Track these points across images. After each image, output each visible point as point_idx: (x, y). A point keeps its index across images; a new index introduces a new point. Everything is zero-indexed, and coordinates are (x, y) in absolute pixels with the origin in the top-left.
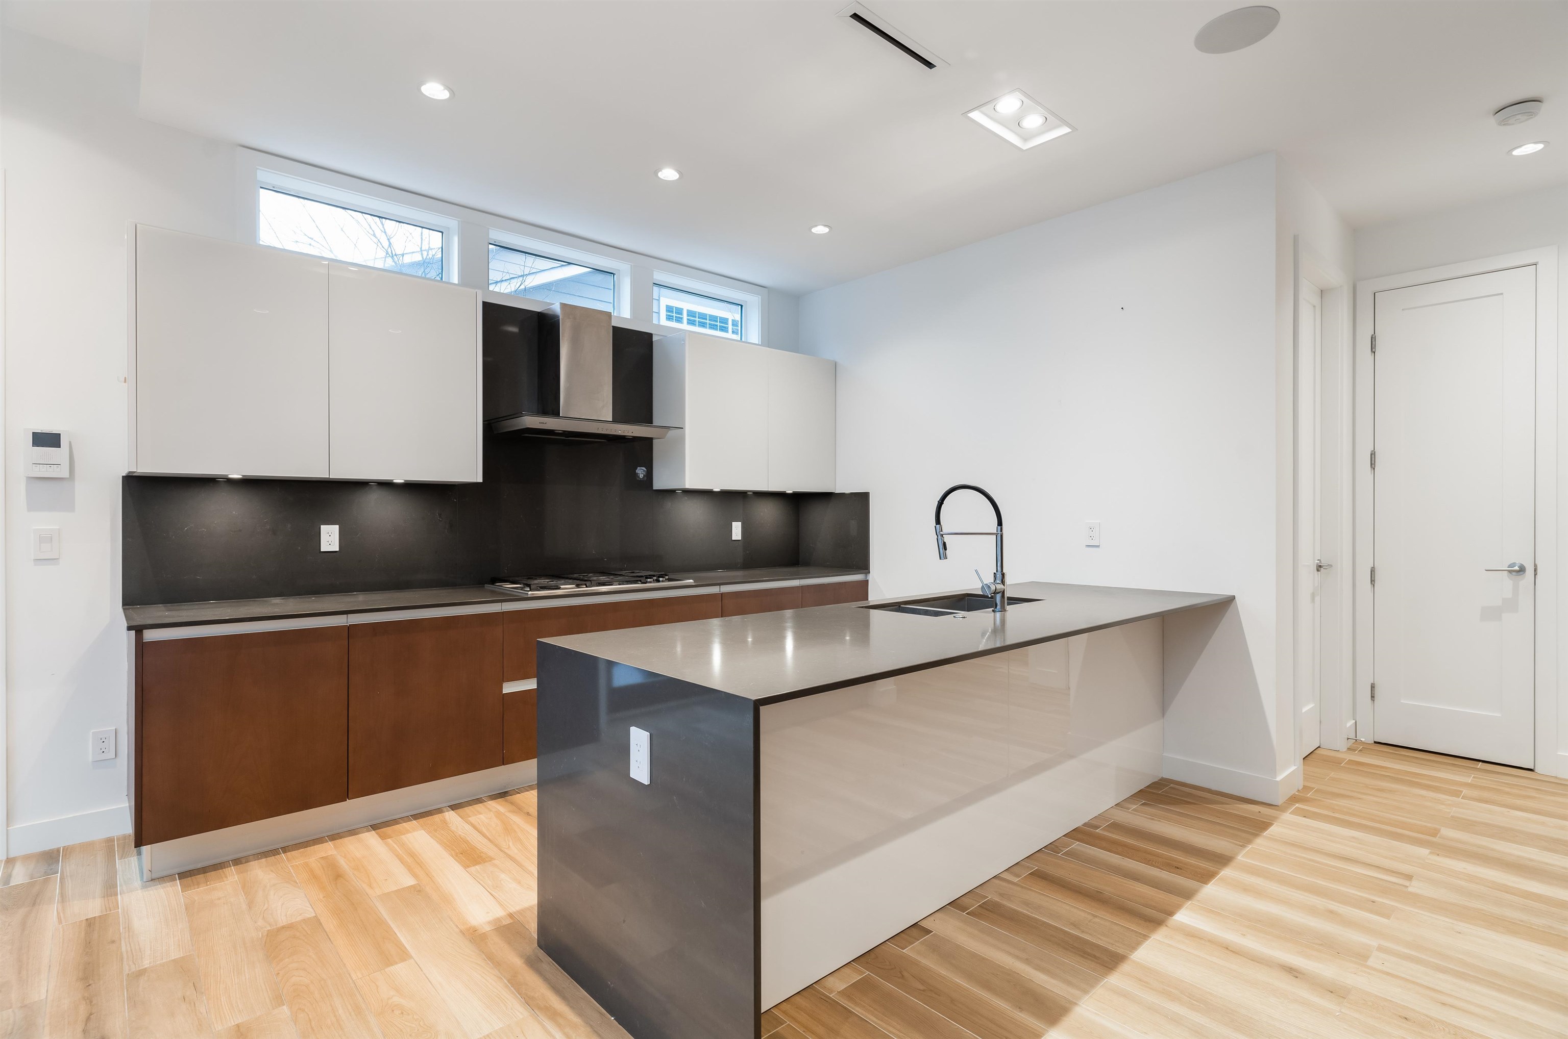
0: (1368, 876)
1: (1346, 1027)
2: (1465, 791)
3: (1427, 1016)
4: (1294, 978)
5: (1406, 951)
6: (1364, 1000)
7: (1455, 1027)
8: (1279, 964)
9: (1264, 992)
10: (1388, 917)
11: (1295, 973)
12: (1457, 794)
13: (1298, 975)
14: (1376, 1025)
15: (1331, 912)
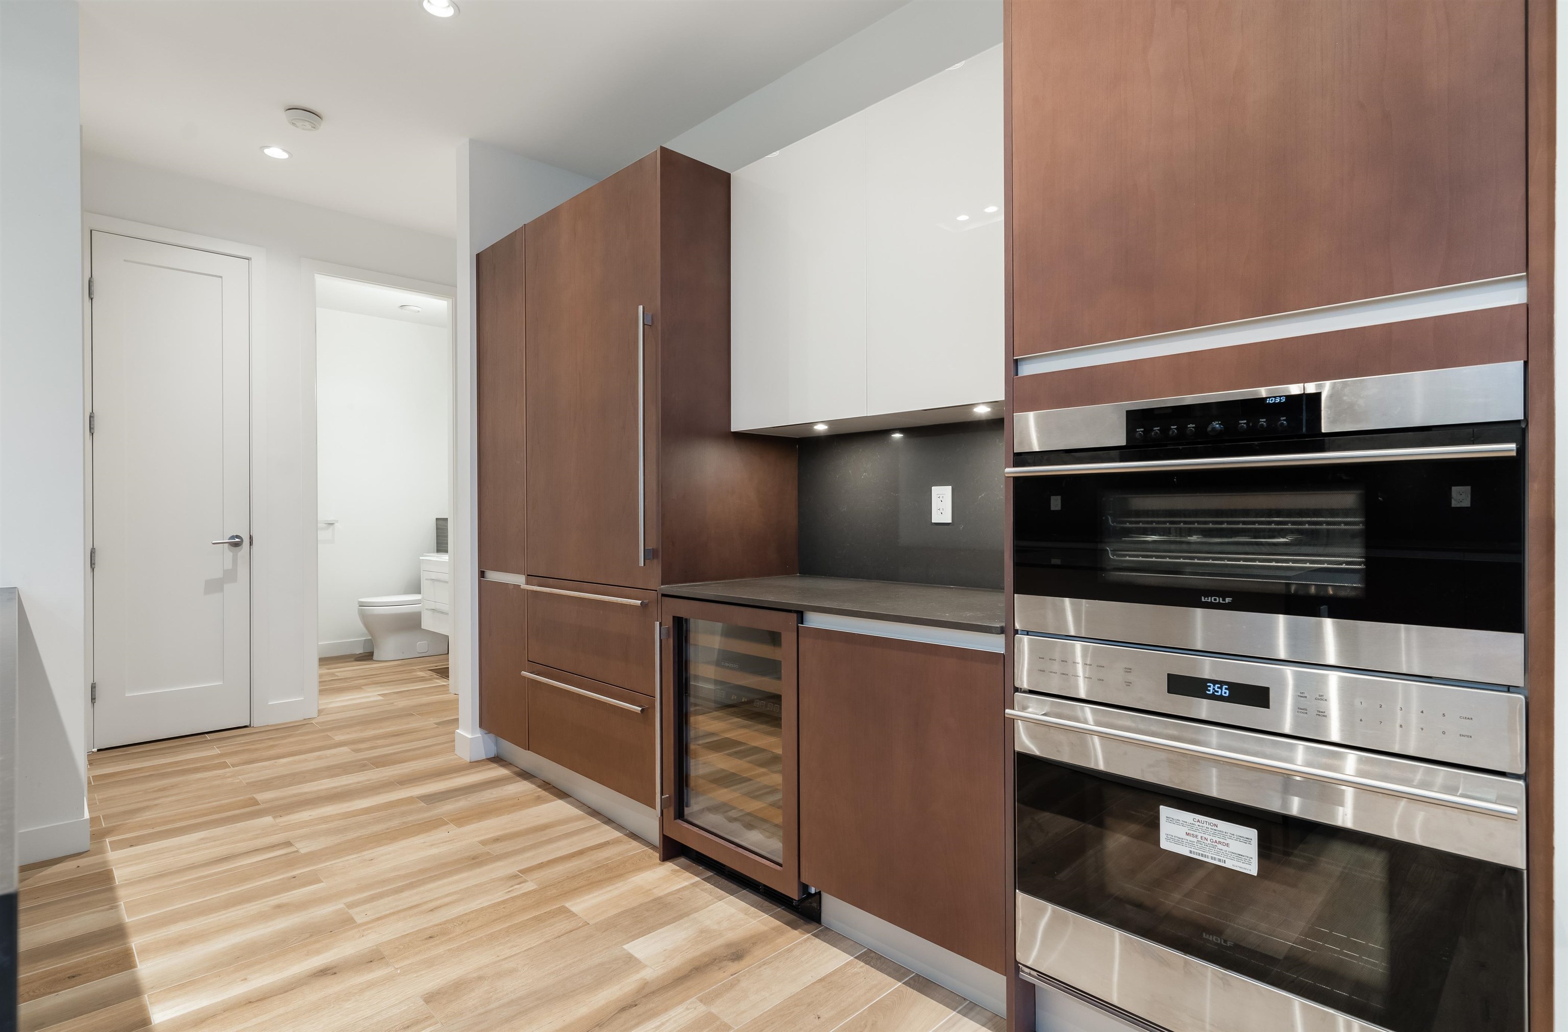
0: (257, 862)
1: (415, 976)
2: (229, 761)
3: (437, 925)
4: (335, 976)
5: (365, 894)
6: (396, 948)
7: (456, 918)
8: (308, 976)
9: (332, 1006)
10: (319, 881)
11: (329, 971)
12: (224, 766)
13: (334, 971)
14: (426, 957)
15: (279, 906)
